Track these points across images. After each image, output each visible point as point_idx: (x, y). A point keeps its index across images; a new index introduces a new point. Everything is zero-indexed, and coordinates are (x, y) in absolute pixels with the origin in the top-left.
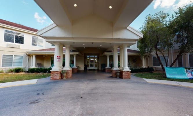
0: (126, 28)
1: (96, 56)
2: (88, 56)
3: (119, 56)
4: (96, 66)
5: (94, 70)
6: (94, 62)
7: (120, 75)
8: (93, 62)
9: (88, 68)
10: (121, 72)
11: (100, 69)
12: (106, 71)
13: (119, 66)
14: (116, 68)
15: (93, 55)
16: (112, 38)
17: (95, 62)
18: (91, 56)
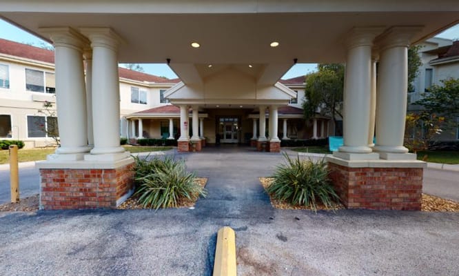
0: (273, 85)
1: (236, 120)
2: (222, 120)
3: (267, 121)
4: (235, 138)
5: (233, 143)
6: (232, 130)
7: (266, 148)
8: (230, 130)
9: (222, 141)
10: (268, 144)
11: (243, 141)
12: (252, 144)
13: (267, 135)
14: (263, 138)
15: (232, 118)
16: (254, 98)
17: (235, 130)
18: (227, 120)
